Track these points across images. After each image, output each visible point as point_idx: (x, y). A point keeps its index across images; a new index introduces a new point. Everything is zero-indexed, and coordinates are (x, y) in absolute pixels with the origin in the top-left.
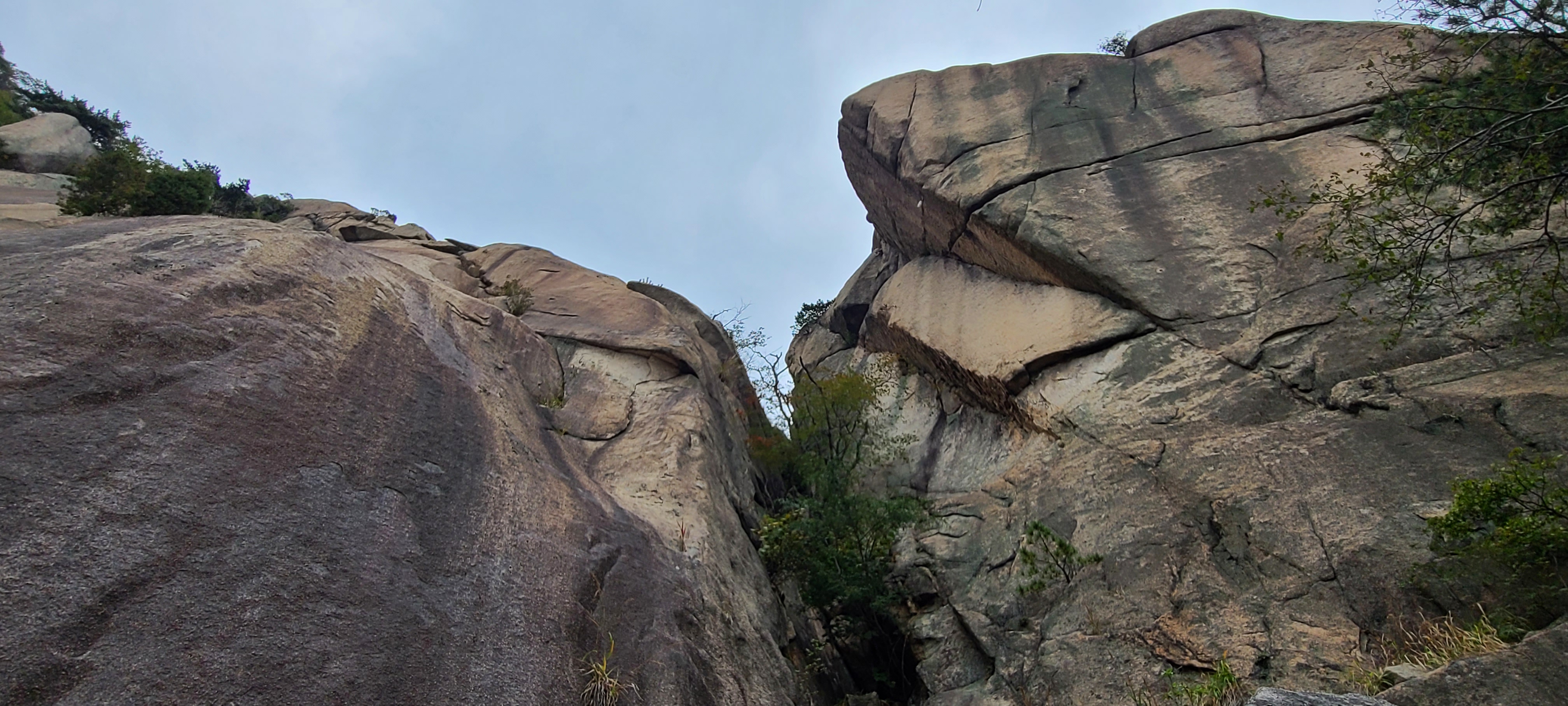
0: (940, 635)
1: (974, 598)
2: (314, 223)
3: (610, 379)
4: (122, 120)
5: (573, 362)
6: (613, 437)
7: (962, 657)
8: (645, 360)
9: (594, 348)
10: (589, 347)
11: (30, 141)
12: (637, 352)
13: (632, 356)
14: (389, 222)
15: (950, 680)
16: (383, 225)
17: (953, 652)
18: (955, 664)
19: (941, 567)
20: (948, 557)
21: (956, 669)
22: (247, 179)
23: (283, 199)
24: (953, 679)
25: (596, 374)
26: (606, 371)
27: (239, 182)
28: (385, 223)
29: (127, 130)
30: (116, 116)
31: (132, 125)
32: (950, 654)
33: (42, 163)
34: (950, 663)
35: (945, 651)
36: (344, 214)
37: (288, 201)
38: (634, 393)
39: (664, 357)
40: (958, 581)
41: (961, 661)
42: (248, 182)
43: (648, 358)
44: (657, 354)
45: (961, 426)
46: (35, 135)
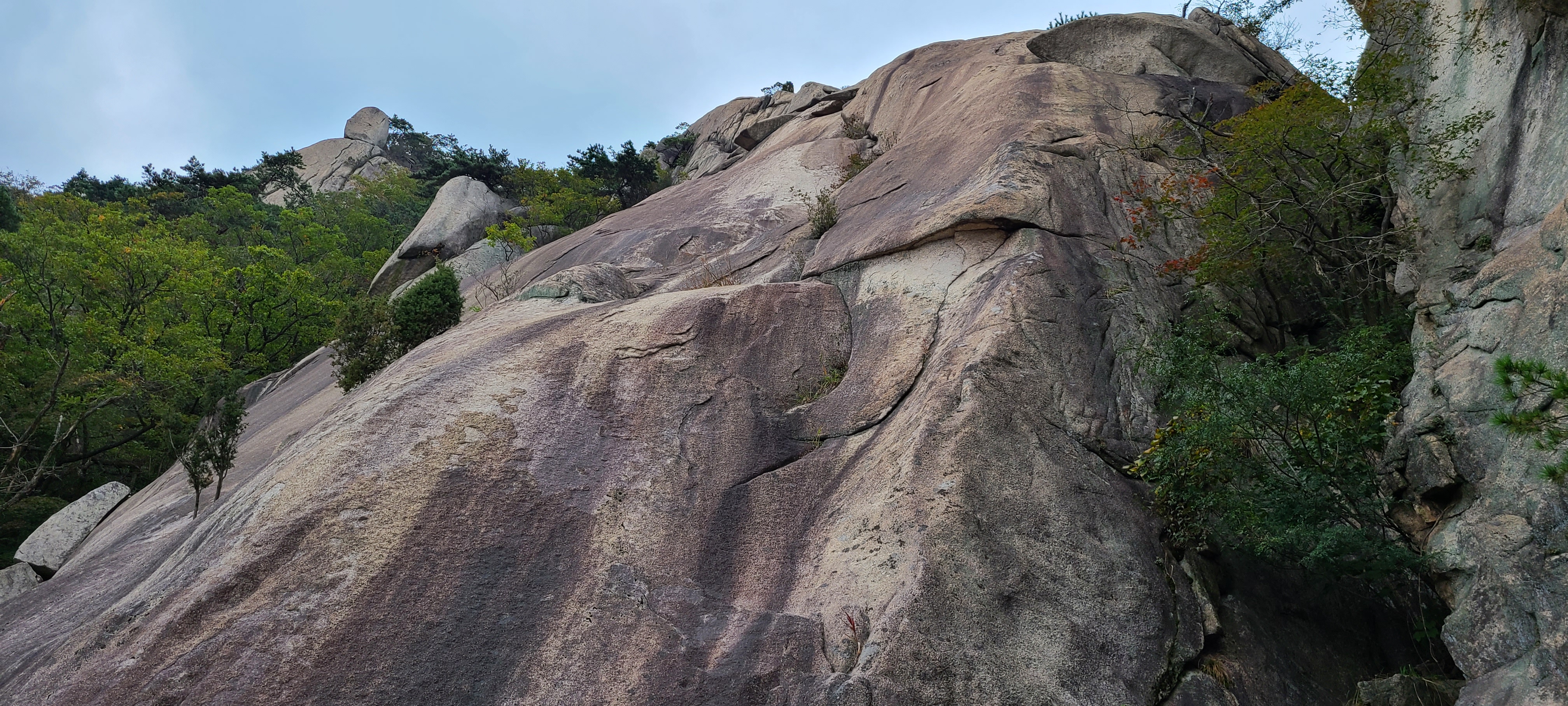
0: (1470, 563)
1: (1508, 486)
2: (718, 144)
3: (909, 298)
4: (499, 151)
5: (860, 296)
6: (889, 413)
7: (1505, 604)
8: (950, 243)
9: (881, 260)
10: (875, 261)
11: (443, 224)
12: (936, 237)
13: (931, 247)
14: (786, 96)
15: (1491, 649)
16: (781, 103)
17: (1490, 594)
18: (1494, 618)
19: (1462, 425)
20: (1466, 404)
21: (1499, 627)
22: (626, 141)
23: (681, 132)
24: (1496, 649)
25: (890, 300)
26: (904, 286)
27: (623, 149)
28: (782, 99)
29: (509, 158)
30: (493, 151)
31: (509, 151)
32: (1486, 599)
33: (463, 239)
34: (1487, 617)
35: (1478, 593)
36: (739, 115)
37: (688, 132)
38: (943, 304)
39: (973, 227)
40: (1489, 447)
41: (1504, 610)
42: (630, 143)
43: (953, 237)
44: (960, 228)
45: (1548, 66)
46: (444, 215)
